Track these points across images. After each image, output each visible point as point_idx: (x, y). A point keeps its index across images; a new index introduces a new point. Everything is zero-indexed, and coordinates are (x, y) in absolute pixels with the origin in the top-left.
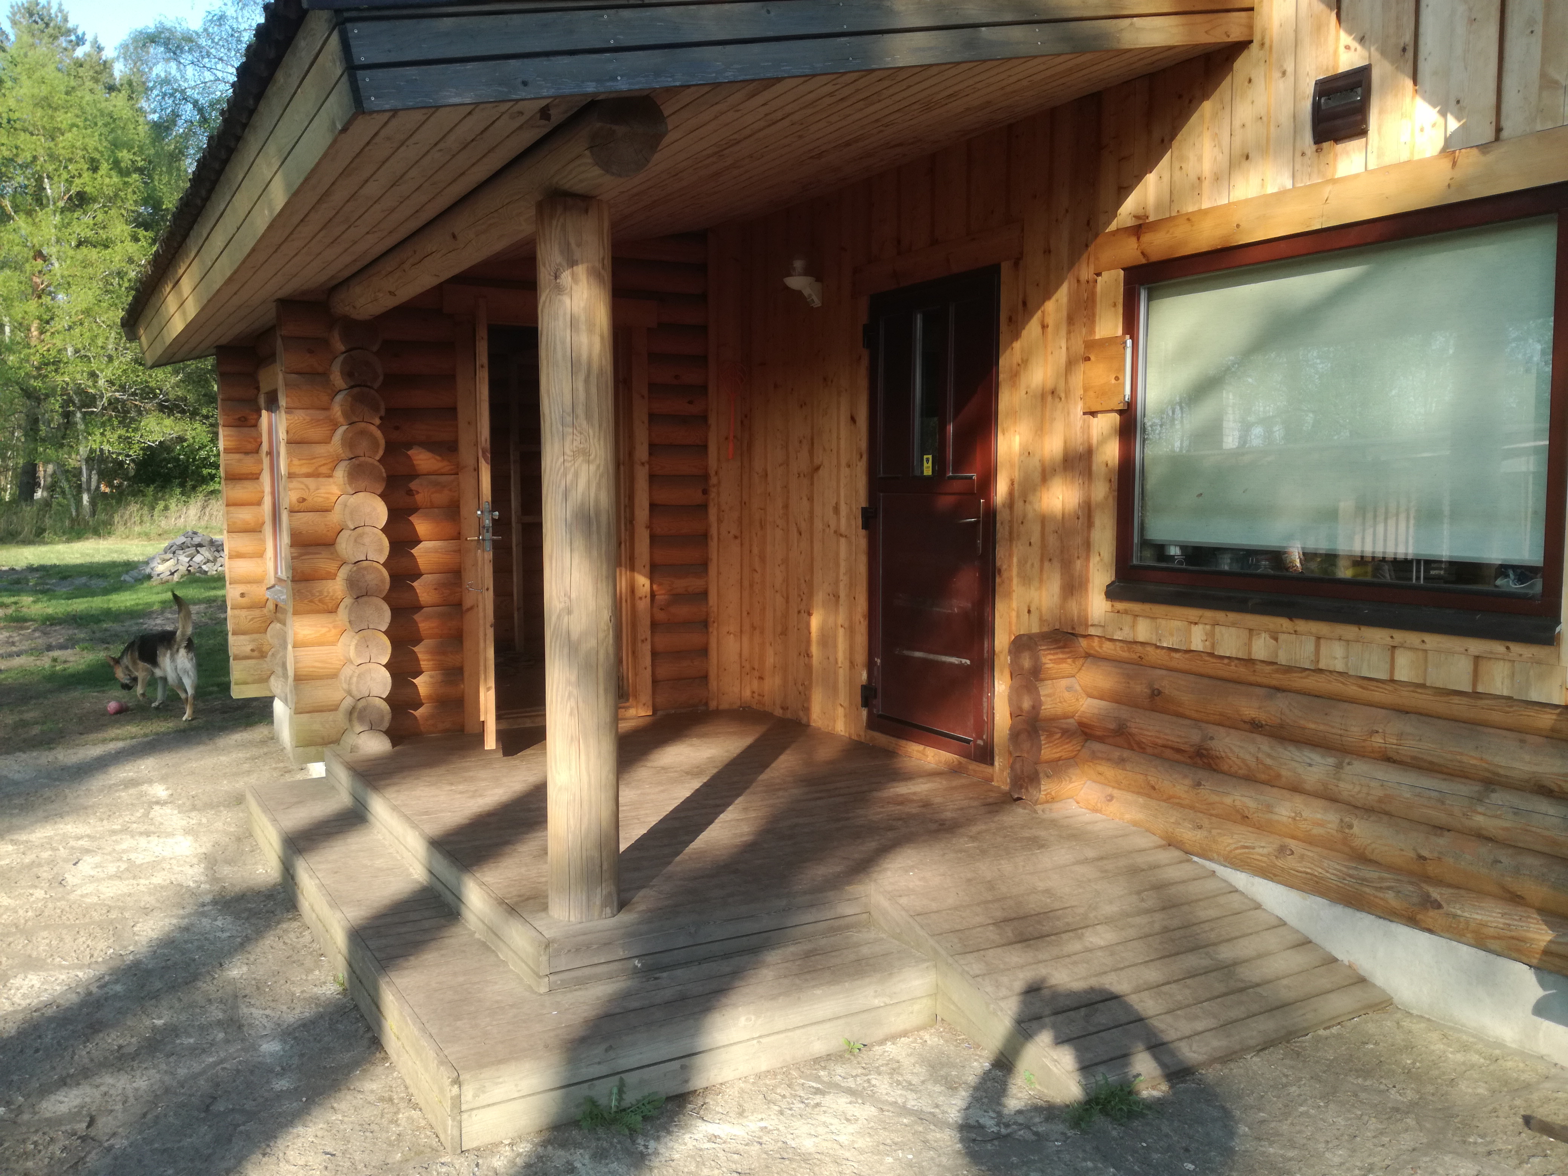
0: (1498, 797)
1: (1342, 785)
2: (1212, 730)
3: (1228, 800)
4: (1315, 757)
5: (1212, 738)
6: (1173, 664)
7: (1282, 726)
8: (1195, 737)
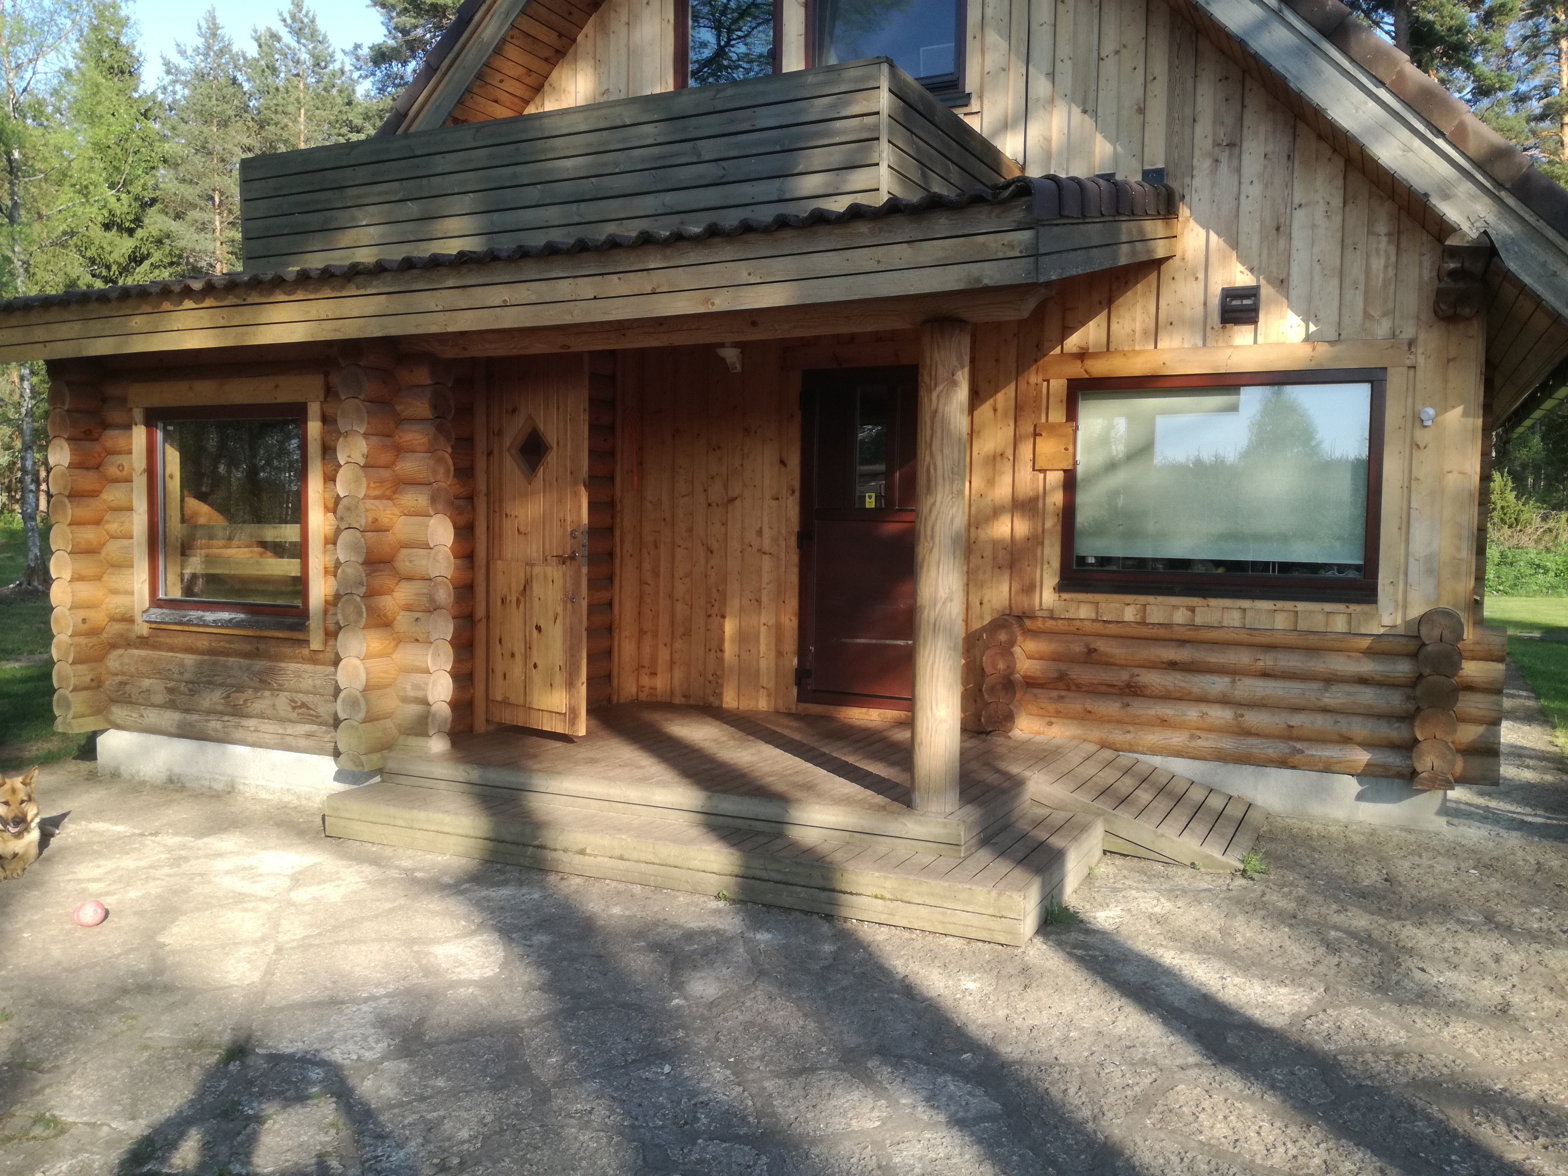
0: (1334, 688)
1: (1236, 692)
2: (1136, 671)
3: (1152, 712)
4: (1216, 678)
5: (1138, 675)
6: (1107, 631)
7: (1192, 663)
8: (1125, 676)
